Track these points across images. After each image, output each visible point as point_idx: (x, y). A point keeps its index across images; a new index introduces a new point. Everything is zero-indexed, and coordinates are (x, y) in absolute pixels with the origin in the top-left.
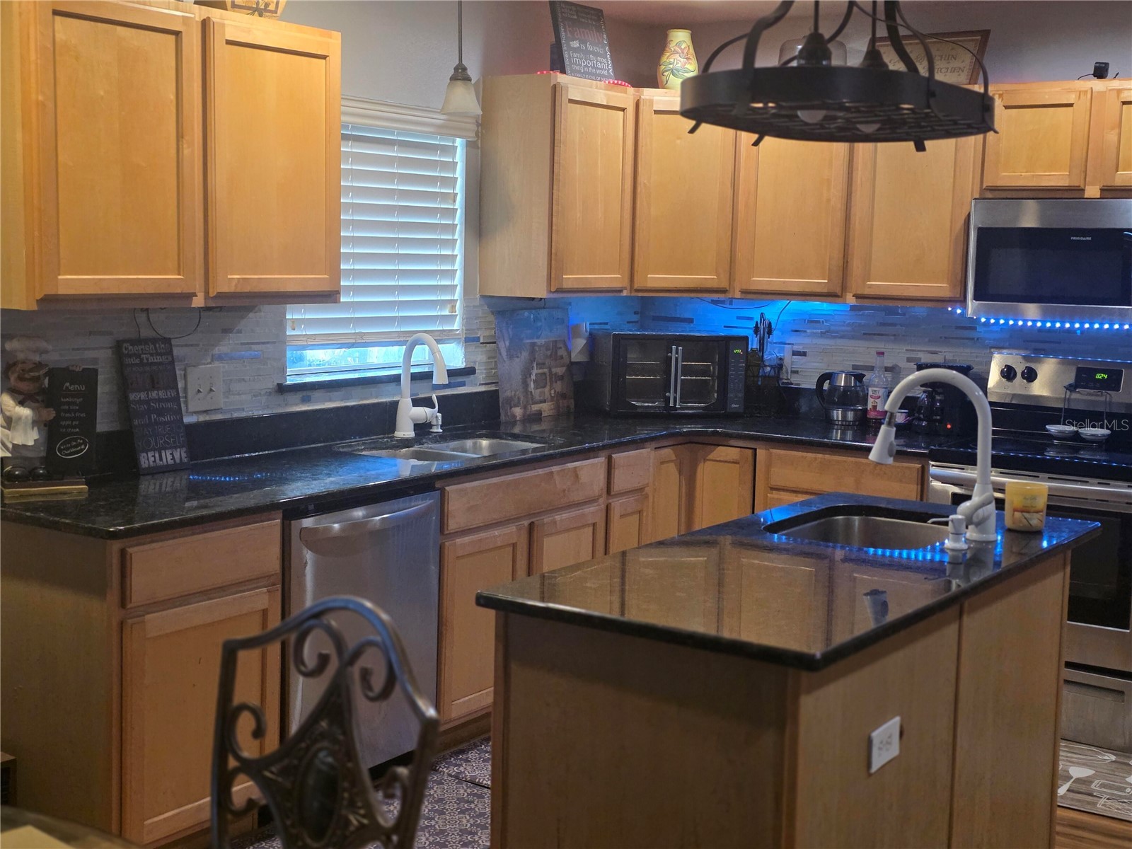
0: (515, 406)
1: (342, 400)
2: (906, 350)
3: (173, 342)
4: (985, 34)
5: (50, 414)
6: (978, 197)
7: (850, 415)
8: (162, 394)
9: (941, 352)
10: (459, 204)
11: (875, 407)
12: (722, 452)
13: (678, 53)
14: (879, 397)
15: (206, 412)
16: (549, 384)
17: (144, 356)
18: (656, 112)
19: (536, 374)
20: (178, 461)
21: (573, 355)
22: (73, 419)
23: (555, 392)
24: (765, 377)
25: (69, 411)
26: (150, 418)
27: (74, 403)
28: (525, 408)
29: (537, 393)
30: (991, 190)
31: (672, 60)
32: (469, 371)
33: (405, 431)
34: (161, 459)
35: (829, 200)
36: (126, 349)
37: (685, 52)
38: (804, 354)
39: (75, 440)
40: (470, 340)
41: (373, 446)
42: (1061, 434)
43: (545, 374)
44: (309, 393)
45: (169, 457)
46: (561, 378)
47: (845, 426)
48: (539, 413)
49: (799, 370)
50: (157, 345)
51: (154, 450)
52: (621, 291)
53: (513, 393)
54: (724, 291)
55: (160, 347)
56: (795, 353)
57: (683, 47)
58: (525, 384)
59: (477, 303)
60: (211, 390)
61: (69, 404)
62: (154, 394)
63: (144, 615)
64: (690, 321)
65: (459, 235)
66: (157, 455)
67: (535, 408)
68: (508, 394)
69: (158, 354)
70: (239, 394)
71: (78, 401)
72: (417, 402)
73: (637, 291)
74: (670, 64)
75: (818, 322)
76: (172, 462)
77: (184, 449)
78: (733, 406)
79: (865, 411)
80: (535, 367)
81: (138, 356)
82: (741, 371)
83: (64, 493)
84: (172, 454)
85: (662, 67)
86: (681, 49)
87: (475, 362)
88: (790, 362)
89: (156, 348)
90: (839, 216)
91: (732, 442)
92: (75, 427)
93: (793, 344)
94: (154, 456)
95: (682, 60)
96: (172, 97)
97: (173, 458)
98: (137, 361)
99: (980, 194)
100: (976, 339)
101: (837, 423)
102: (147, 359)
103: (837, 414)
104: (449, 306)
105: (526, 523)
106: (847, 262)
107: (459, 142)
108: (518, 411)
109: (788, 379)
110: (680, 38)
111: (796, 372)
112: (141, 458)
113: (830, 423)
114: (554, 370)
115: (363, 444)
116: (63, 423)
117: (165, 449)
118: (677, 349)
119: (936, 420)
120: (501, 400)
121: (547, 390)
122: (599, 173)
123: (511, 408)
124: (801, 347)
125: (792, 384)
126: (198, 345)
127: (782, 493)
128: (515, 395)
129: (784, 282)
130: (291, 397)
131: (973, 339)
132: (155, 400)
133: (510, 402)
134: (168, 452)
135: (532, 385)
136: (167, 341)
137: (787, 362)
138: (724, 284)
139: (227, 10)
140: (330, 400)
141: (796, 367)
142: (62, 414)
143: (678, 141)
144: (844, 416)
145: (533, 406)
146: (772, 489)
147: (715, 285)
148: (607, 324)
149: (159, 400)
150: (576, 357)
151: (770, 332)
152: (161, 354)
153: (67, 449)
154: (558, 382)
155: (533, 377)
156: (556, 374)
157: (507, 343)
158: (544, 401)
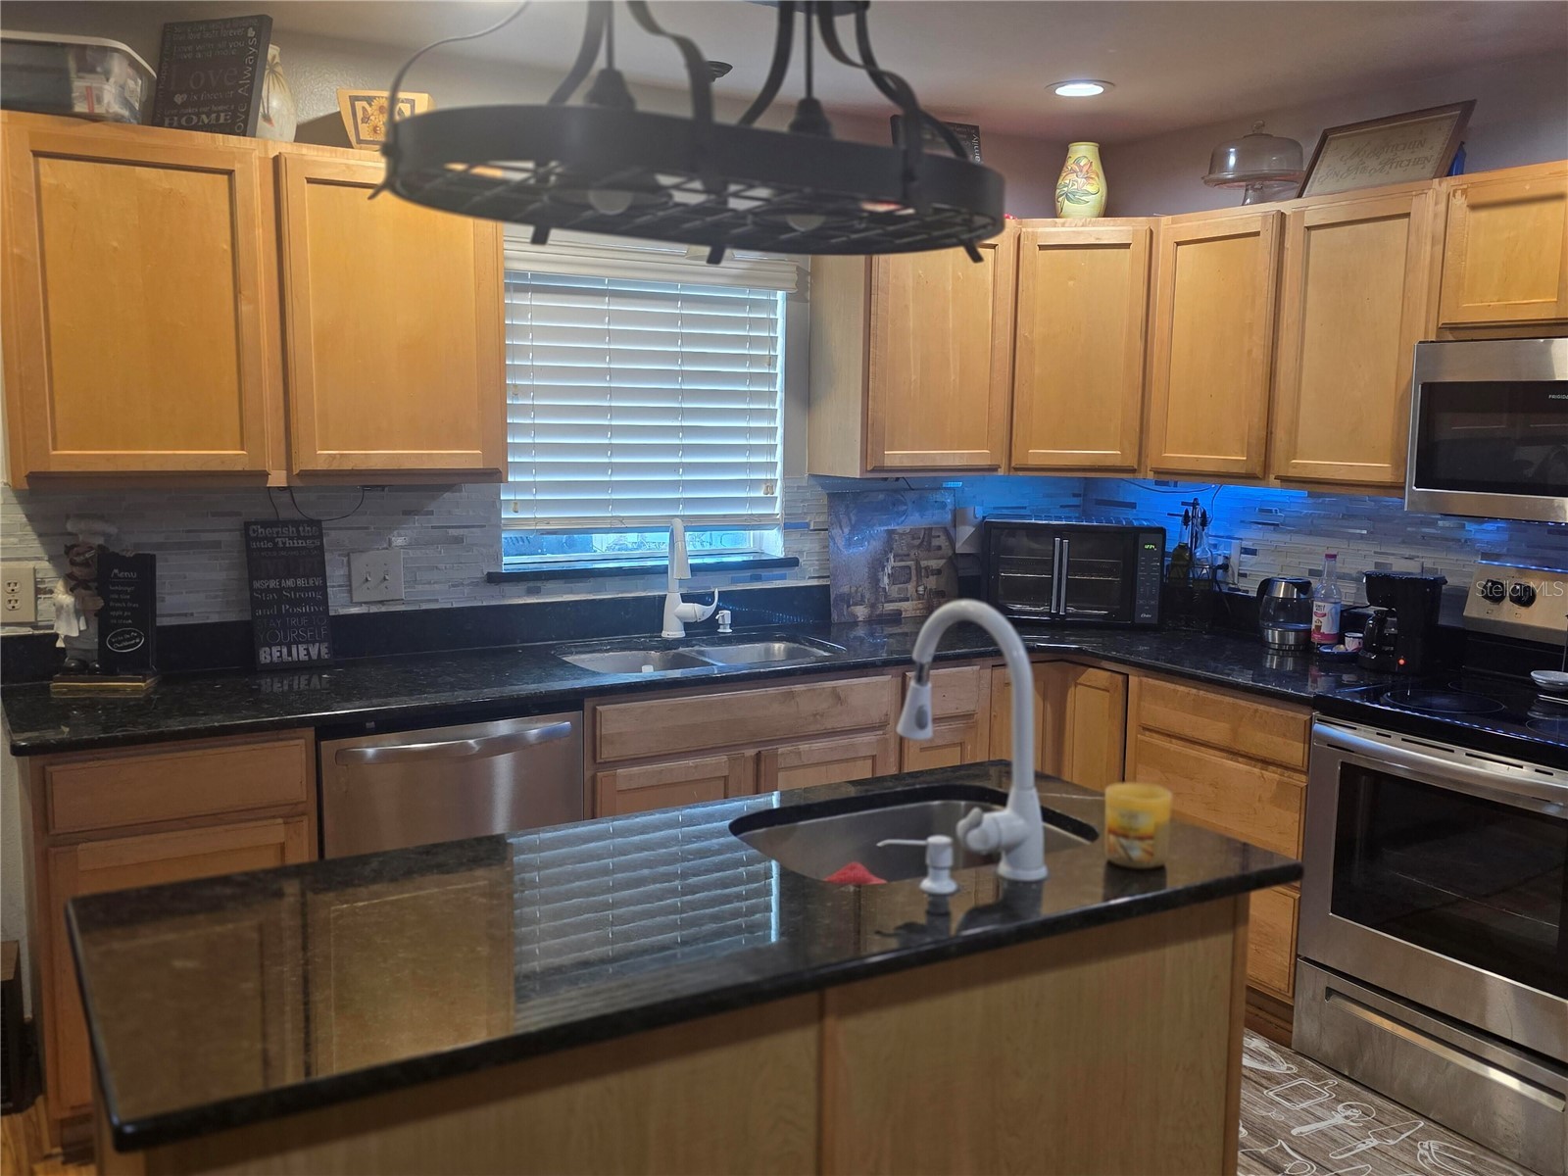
0: (856, 604)
1: (590, 593)
2: (1375, 553)
3: (324, 525)
4: (1468, 107)
5: (101, 603)
6: (1434, 340)
7: (1291, 638)
8: (301, 582)
9: (1418, 557)
10: (779, 369)
11: (1318, 628)
12: (1093, 676)
13: (1075, 172)
14: (1325, 615)
15: (382, 602)
16: (914, 578)
17: (280, 540)
18: (1041, 247)
19: (892, 568)
20: (314, 657)
21: (958, 545)
22: (123, 609)
23: (925, 588)
24: (1199, 580)
25: (119, 600)
26: (279, 610)
27: (126, 593)
28: (873, 606)
29: (894, 591)
30: (1451, 329)
31: (1067, 182)
32: (789, 563)
33: (673, 630)
34: (290, 654)
35: (1250, 352)
36: (254, 531)
37: (1085, 170)
38: (1253, 552)
39: (129, 632)
40: (789, 527)
41: (624, 646)
42: (1552, 686)
43: (909, 567)
44: (539, 584)
45: (303, 653)
46: (938, 572)
47: (1282, 651)
48: (899, 612)
49: (1248, 573)
50: (301, 529)
51: (280, 644)
52: (993, 469)
53: (853, 589)
54: (1133, 471)
55: (304, 531)
56: (1246, 551)
57: (1082, 164)
58: (875, 580)
59: (804, 484)
60: (385, 579)
61: (119, 592)
62: (290, 583)
63: (78, 844)
64: (1133, 506)
65: (778, 405)
66: (285, 650)
67: (890, 607)
68: (845, 589)
69: (299, 537)
70: (429, 583)
71: (129, 589)
72: (686, 598)
73: (1016, 469)
74: (1065, 187)
75: (1271, 511)
76: (306, 658)
77: (326, 645)
78: (1143, 615)
79: (1308, 632)
80: (892, 560)
81: (272, 539)
82: (1155, 572)
83: (115, 690)
84: (307, 649)
85: (1058, 191)
86: (1079, 166)
87: (801, 552)
88: (1237, 562)
89: (298, 531)
90: (1261, 371)
91: (1105, 664)
92: (127, 618)
93: (1241, 539)
94: (281, 651)
95: (1079, 180)
96: (227, 247)
97: (308, 654)
98: (270, 545)
99: (1437, 336)
100: (1463, 541)
101: (1272, 646)
102: (284, 543)
103: (1273, 635)
104: (764, 487)
105: (751, 752)
106: (1271, 433)
107: (780, 296)
108: (861, 612)
109: (1234, 584)
110: (1084, 154)
111: (1244, 575)
112: (261, 652)
113: (1265, 644)
114: (924, 563)
115: (609, 644)
116: (113, 613)
117: (297, 643)
118: (1061, 543)
119: (1389, 652)
120: (832, 597)
121: (911, 586)
122: (951, 326)
123: (848, 606)
124: (1251, 543)
125: (1239, 590)
126: (367, 528)
127: (1154, 735)
128: (856, 592)
129: (1197, 459)
130: (507, 588)
131: (1460, 540)
132: (290, 589)
133: (847, 600)
134: (301, 648)
135: (886, 580)
136: (316, 523)
137: (1234, 561)
138: (1132, 462)
139: (352, 148)
140: (571, 592)
141: (1244, 569)
142: (111, 604)
143: (1071, 283)
144: (1282, 636)
145: (885, 605)
146: (1146, 729)
147: (1118, 463)
148: (1025, 508)
149: (296, 589)
150: (960, 548)
151: (1204, 523)
152: (305, 538)
153: (119, 642)
154: (931, 577)
155: (888, 570)
156: (926, 568)
157: (846, 531)
158: (907, 600)
